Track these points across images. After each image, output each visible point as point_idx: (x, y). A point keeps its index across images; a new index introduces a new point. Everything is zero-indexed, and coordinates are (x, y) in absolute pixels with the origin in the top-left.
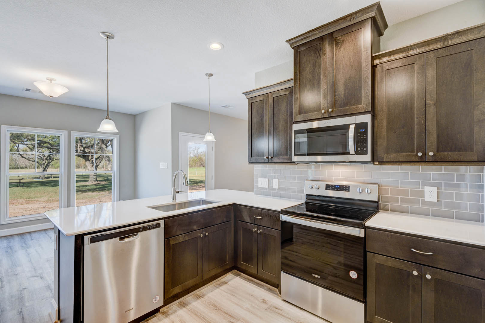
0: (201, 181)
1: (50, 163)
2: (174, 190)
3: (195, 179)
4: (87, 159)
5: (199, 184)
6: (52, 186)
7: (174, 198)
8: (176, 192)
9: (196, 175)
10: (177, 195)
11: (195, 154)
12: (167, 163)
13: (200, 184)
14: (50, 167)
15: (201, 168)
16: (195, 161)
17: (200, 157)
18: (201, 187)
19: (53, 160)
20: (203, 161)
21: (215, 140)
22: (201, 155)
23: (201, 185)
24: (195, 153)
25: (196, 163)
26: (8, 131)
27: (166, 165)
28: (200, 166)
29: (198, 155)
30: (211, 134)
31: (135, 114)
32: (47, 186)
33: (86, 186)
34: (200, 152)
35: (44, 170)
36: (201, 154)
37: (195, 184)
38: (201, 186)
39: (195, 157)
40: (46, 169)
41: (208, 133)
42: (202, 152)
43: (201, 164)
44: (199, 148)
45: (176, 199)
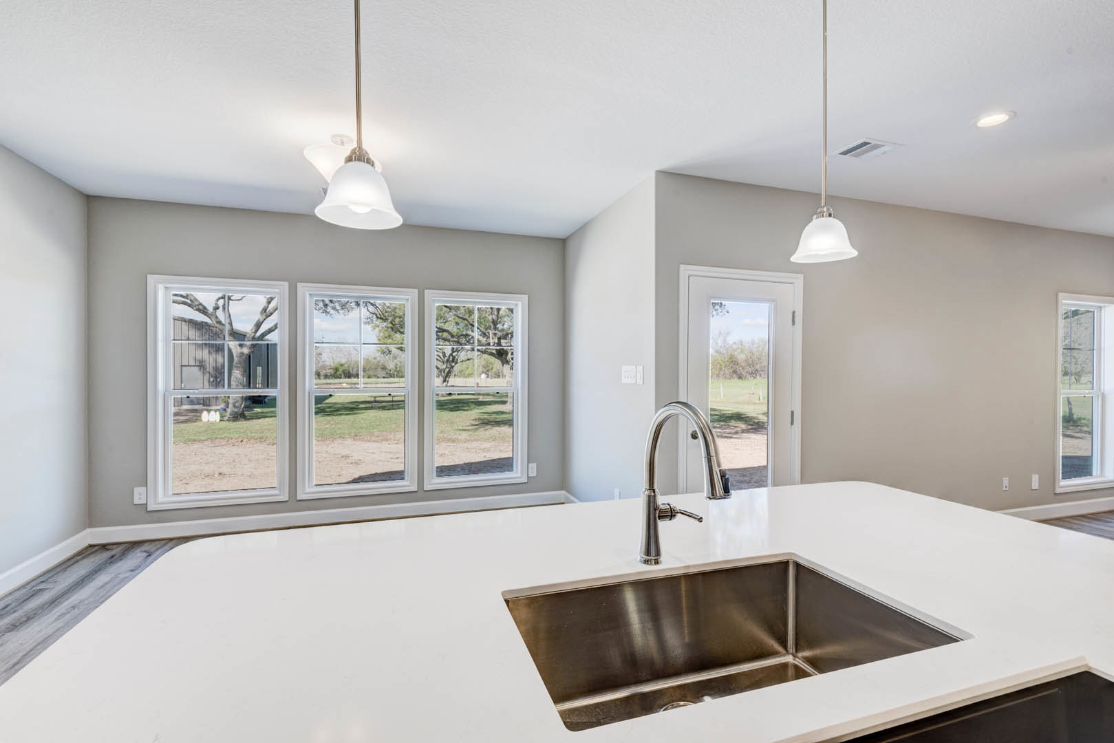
0: (736, 414)
1: (452, 367)
2: (651, 502)
3: (722, 408)
4: (504, 361)
5: (731, 424)
6: (452, 410)
7: (652, 548)
8: (656, 514)
9: (722, 397)
10: (663, 525)
11: (718, 348)
12: (640, 368)
13: (733, 423)
14: (453, 374)
15: (733, 380)
16: (719, 366)
17: (731, 355)
18: (736, 433)
19: (457, 363)
20: (738, 364)
21: (855, 253)
22: (735, 350)
23: (736, 427)
24: (720, 345)
25: (721, 369)
26: (310, 295)
27: (640, 375)
28: (731, 377)
29: (727, 349)
30: (836, 221)
31: (564, 238)
32: (445, 409)
33: (502, 413)
34: (731, 342)
35: (444, 381)
36: (735, 347)
37: (722, 423)
38: (737, 429)
39: (717, 355)
40: (447, 379)
41: (816, 222)
42: (735, 343)
43: (735, 372)
44: (728, 334)
45: (658, 553)
